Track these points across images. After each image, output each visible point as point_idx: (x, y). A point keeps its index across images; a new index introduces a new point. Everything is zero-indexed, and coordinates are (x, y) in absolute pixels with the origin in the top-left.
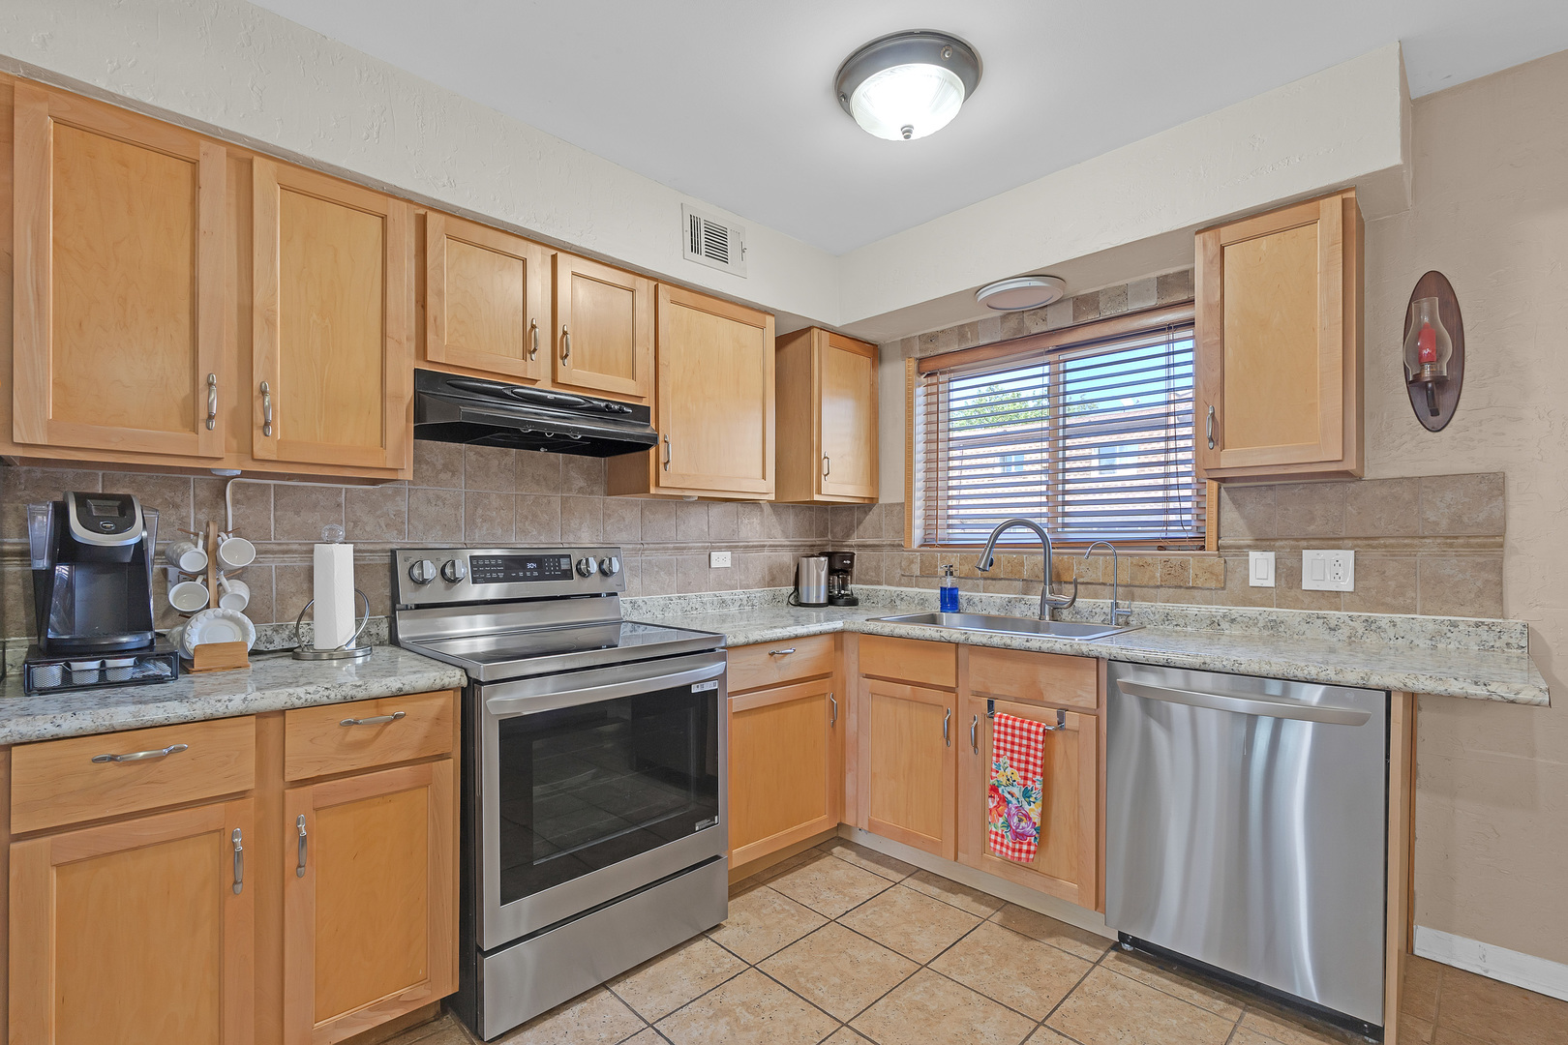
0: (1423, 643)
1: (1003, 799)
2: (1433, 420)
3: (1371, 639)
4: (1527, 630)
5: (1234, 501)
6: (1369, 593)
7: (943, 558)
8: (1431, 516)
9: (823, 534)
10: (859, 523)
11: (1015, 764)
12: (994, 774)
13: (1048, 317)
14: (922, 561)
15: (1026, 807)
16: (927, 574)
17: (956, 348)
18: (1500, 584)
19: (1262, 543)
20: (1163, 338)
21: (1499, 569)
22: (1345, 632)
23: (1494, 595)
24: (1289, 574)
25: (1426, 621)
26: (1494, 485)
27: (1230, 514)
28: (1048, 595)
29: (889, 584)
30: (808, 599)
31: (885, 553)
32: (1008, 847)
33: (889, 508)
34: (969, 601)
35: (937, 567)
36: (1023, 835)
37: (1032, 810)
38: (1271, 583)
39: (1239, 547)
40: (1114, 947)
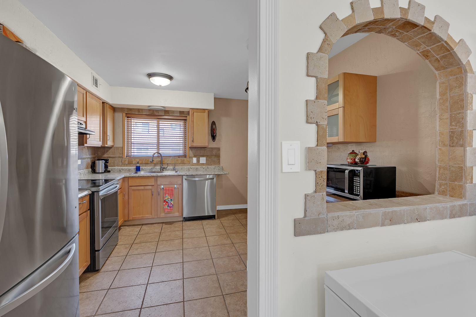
0: (212, 170)
1: (167, 202)
2: (214, 140)
3: (208, 169)
4: (222, 167)
5: (191, 150)
6: (208, 163)
7: (134, 160)
8: (213, 153)
9: (95, 154)
10: (107, 151)
12: (165, 198)
13: (159, 112)
14: (128, 161)
16: (130, 163)
17: (137, 113)
18: (220, 161)
19: (195, 156)
20: (179, 121)
21: (220, 160)
22: (205, 169)
23: (219, 163)
24: (198, 161)
25: (213, 166)
26: (219, 149)
27: (191, 152)
28: (162, 167)
29: (118, 166)
30: (99, 171)
31: (116, 159)
32: (169, 210)
33: (118, 148)
34: (142, 169)
35: (133, 162)
36: (171, 207)
37: (172, 202)
38: (196, 162)
39: (192, 157)
40: (183, 221)
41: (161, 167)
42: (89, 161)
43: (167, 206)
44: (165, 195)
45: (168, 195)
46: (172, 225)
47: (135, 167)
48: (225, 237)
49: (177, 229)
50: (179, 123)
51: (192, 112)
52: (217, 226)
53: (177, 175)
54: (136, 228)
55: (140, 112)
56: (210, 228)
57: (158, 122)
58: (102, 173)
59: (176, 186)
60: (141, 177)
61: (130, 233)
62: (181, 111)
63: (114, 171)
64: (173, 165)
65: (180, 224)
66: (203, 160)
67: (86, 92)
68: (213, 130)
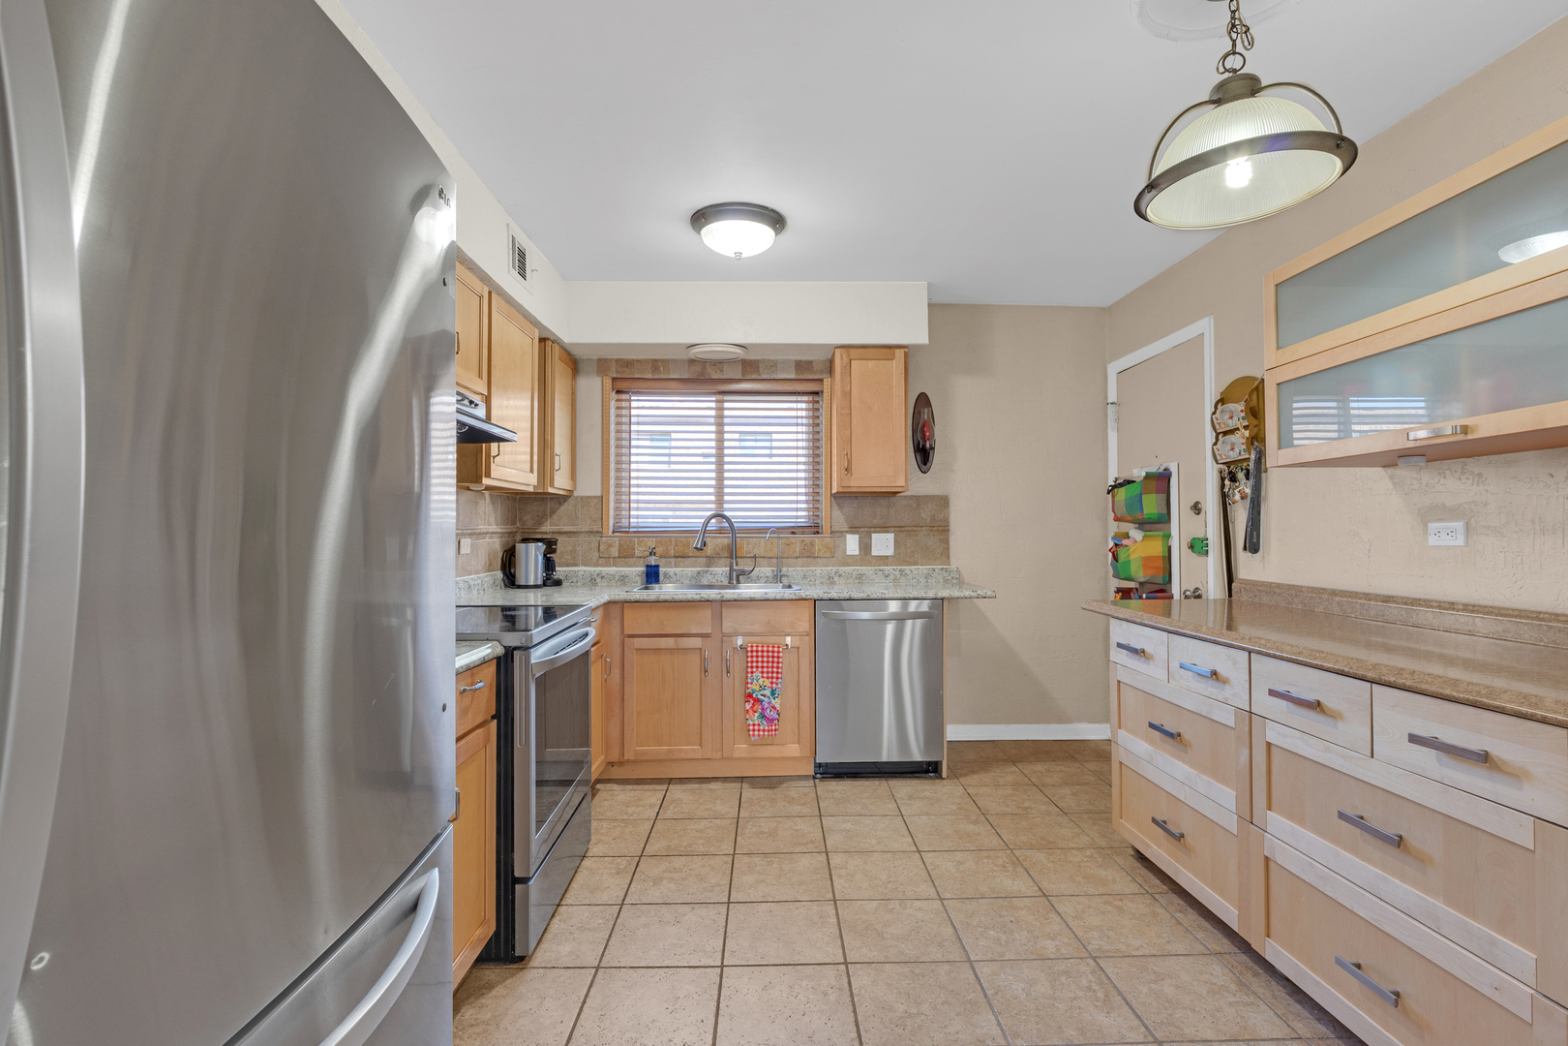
0: (923, 580)
1: (757, 700)
2: (924, 468)
3: (903, 580)
4: (959, 570)
5: (838, 505)
6: (901, 557)
7: (640, 543)
8: (923, 515)
9: (514, 523)
10: (553, 512)
11: (765, 675)
12: (749, 686)
13: (724, 369)
14: (620, 545)
15: (773, 701)
16: (626, 555)
17: (650, 376)
18: (948, 549)
19: (853, 530)
20: (794, 398)
21: (947, 541)
22: (892, 577)
23: (945, 554)
24: (865, 547)
25: (923, 569)
26: (943, 502)
27: (837, 513)
28: (733, 568)
29: (585, 566)
31: (581, 538)
32: (764, 731)
33: (586, 500)
34: (665, 574)
35: (634, 549)
36: (773, 720)
37: (777, 703)
38: (857, 552)
39: (841, 532)
40: (814, 778)
41: (731, 570)
42: (496, 545)
43: (757, 715)
44: (752, 672)
45: (763, 672)
46: (775, 790)
47: (643, 569)
48: (1000, 862)
49: (797, 809)
50: (794, 405)
51: (846, 360)
52: (954, 807)
53: (794, 597)
54: (648, 793)
55: (660, 372)
56: (927, 814)
57: (720, 405)
58: (536, 587)
59: (788, 640)
60: (666, 601)
61: (630, 810)
62: (801, 361)
63: (574, 580)
64: (774, 561)
65: (806, 790)
66: (883, 544)
67: (490, 293)
68: (924, 426)
